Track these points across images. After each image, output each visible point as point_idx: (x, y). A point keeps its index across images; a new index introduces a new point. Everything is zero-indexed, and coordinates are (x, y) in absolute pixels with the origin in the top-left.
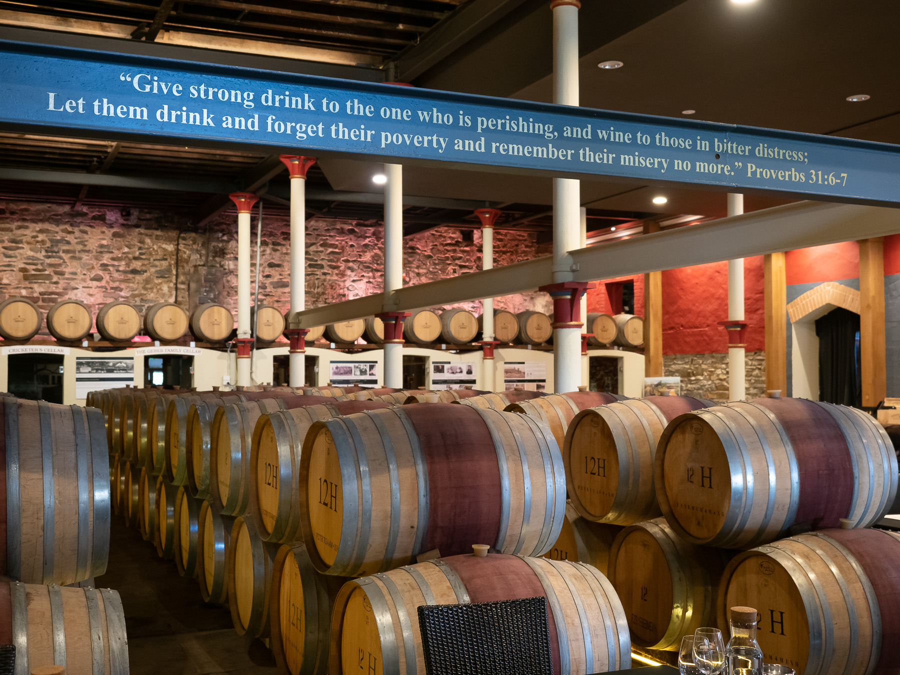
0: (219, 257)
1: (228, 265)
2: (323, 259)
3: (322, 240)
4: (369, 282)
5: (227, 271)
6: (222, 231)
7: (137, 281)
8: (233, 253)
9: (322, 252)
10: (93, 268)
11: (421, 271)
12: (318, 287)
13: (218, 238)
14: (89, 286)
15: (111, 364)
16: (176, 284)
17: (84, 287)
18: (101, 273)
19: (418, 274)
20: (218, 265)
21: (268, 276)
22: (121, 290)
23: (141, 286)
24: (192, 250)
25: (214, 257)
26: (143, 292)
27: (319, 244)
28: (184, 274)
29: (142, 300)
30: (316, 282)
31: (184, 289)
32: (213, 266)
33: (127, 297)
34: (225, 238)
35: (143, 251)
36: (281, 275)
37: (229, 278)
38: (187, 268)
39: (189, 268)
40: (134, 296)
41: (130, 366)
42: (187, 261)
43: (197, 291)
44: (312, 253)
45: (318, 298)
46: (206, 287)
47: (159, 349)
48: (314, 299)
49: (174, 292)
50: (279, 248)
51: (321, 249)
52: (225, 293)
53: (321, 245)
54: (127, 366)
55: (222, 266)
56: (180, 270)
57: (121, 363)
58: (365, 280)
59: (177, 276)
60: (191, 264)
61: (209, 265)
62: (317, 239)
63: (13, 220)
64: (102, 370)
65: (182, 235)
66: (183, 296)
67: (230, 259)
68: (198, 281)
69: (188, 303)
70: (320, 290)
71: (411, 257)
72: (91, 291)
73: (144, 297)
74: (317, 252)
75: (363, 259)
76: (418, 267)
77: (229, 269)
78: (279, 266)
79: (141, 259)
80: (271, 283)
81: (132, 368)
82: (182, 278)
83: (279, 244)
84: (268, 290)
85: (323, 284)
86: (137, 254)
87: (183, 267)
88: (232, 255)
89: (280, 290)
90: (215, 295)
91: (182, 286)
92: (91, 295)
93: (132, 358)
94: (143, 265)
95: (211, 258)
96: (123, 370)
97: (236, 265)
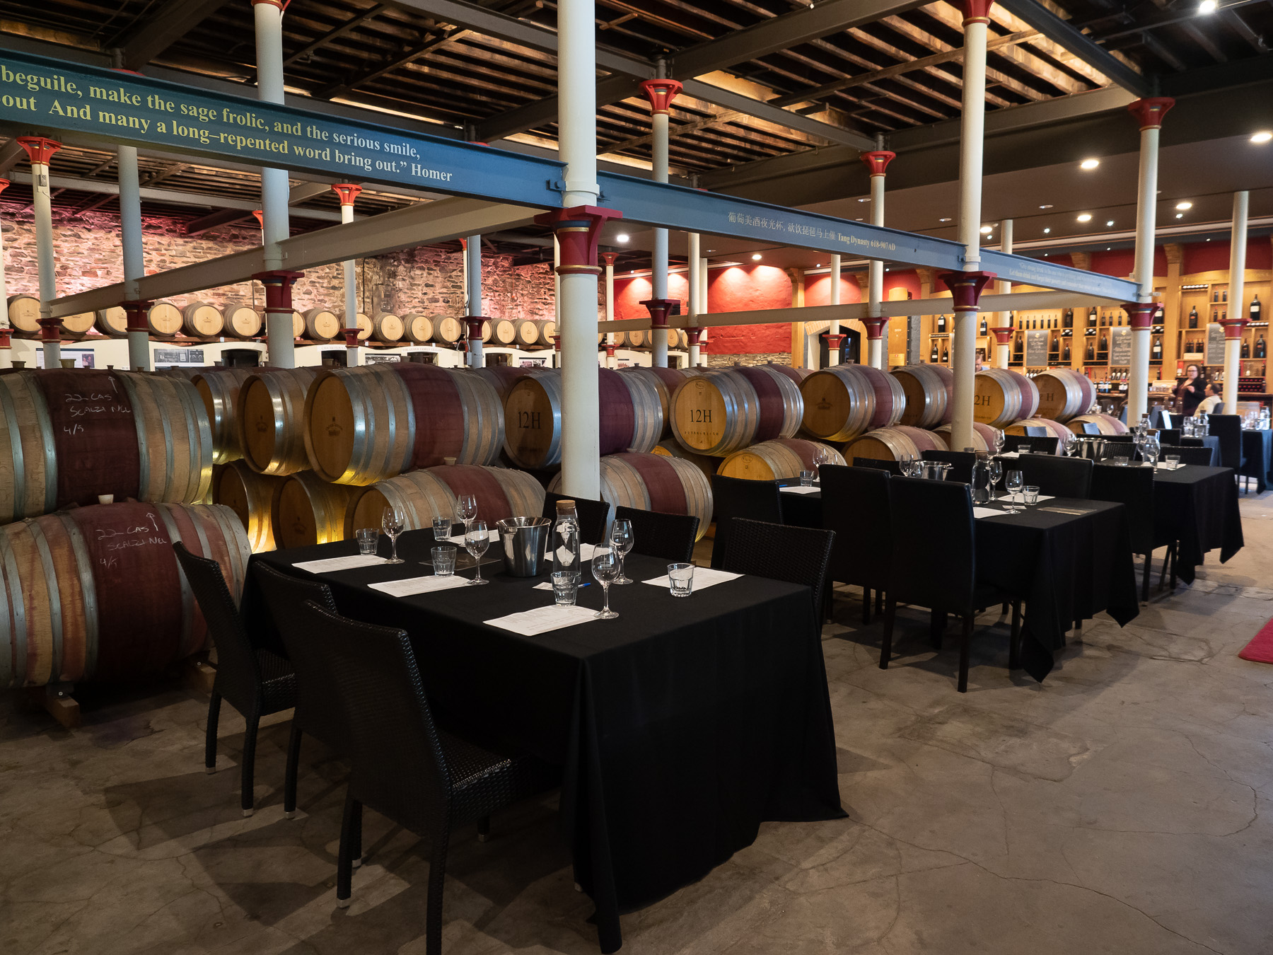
0: (392, 278)
1: (398, 285)
4: (491, 300)
5: (397, 289)
6: (393, 258)
7: (336, 295)
8: (401, 275)
10: (305, 284)
11: (525, 292)
12: (459, 303)
13: (391, 263)
14: (303, 298)
16: (363, 298)
17: (299, 299)
18: (310, 288)
19: (522, 294)
20: (392, 284)
21: (425, 294)
22: (325, 302)
23: (339, 299)
24: (373, 272)
25: (388, 278)
26: (340, 304)
27: (458, 270)
28: (369, 291)
29: (339, 310)
30: (457, 299)
31: (368, 302)
32: (388, 285)
33: (329, 308)
34: (396, 263)
35: (340, 272)
36: (433, 293)
37: (399, 295)
38: (370, 286)
40: (334, 307)
42: (370, 281)
43: (379, 304)
44: (454, 277)
45: (459, 311)
46: (384, 301)
47: (413, 348)
48: (456, 312)
49: (362, 305)
50: (432, 272)
52: (396, 306)
55: (394, 285)
56: (366, 287)
57: (393, 357)
58: (489, 298)
59: (364, 292)
60: (373, 283)
61: (386, 284)
62: (456, 266)
65: (366, 260)
66: (369, 307)
67: (399, 280)
68: (379, 296)
69: (372, 313)
70: (460, 305)
71: (518, 281)
72: (304, 302)
73: (339, 307)
74: (457, 276)
75: (487, 282)
76: (522, 290)
77: (399, 288)
78: (432, 286)
79: (338, 278)
80: (428, 299)
82: (367, 294)
83: (432, 270)
84: (425, 304)
85: (462, 301)
86: (335, 274)
87: (368, 285)
88: (401, 277)
89: (434, 304)
90: (391, 307)
91: (368, 300)
92: (304, 305)
93: (400, 355)
94: (340, 283)
95: (386, 279)
97: (404, 285)
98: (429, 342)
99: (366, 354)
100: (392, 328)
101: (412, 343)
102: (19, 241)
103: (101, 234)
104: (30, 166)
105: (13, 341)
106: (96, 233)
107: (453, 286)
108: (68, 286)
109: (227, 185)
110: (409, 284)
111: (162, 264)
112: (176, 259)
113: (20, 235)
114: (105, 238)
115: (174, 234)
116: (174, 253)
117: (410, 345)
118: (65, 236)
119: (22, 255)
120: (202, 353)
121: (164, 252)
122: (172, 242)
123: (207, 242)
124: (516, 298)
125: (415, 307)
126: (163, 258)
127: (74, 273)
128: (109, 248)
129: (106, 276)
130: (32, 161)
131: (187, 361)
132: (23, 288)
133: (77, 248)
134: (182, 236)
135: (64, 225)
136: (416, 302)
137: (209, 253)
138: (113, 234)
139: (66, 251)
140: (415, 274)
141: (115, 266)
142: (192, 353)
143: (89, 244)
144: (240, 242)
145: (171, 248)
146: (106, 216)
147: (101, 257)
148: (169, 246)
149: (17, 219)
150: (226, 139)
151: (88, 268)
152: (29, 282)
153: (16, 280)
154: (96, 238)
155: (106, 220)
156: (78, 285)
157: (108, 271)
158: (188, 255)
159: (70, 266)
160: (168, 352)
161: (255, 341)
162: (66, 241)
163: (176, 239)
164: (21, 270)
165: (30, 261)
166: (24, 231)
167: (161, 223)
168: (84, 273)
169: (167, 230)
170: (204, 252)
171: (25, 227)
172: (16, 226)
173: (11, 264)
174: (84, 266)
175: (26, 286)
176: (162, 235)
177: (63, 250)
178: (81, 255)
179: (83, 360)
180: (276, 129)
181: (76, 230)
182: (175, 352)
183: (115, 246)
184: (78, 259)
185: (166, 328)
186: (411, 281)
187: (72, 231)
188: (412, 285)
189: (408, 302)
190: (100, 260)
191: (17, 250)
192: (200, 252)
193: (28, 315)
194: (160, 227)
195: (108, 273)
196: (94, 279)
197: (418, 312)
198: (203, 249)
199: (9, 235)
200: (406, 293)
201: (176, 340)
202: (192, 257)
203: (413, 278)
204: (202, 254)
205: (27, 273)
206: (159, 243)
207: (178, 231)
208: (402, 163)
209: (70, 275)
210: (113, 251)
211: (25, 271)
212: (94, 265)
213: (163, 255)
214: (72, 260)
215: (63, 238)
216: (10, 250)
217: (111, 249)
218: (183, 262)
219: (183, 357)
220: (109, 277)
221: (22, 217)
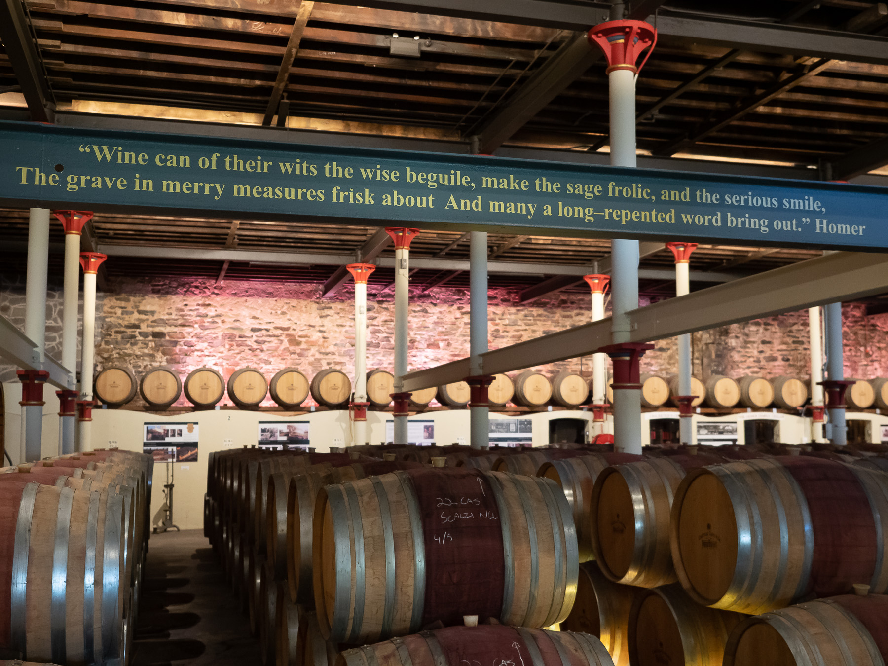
0: (724, 336)
1: (731, 343)
2: (803, 337)
3: (802, 320)
5: (730, 348)
7: (663, 358)
8: (734, 333)
9: (802, 330)
11: (882, 345)
12: (801, 360)
15: (721, 427)
16: (692, 359)
19: (879, 348)
20: (723, 343)
21: (761, 352)
22: (652, 365)
23: (666, 361)
25: (720, 336)
26: (668, 366)
27: (799, 324)
28: (698, 351)
29: (667, 373)
30: (799, 356)
31: (698, 364)
32: (719, 344)
33: (656, 371)
36: (771, 350)
37: (732, 354)
38: (700, 346)
39: (701, 345)
40: (661, 370)
41: (734, 428)
42: (700, 340)
43: (709, 365)
44: (794, 331)
45: (800, 370)
46: (715, 361)
47: (751, 415)
48: (798, 371)
49: (691, 366)
50: (769, 327)
51: (801, 327)
52: (729, 367)
53: (802, 324)
54: (733, 430)
55: (726, 344)
56: (696, 348)
57: (728, 426)
59: (693, 352)
60: (703, 342)
61: (717, 342)
62: (798, 319)
63: (573, 309)
64: (715, 432)
66: (698, 369)
67: (732, 338)
68: (710, 356)
69: (701, 376)
70: (802, 363)
71: (873, 333)
73: (668, 371)
74: (798, 330)
76: (879, 342)
77: (731, 346)
78: (769, 343)
80: (765, 358)
81: (736, 431)
82: (696, 354)
83: (768, 324)
84: (762, 363)
85: (804, 358)
87: (697, 345)
88: (733, 335)
89: (772, 363)
90: (723, 369)
91: (696, 361)
93: (735, 423)
94: (668, 344)
95: (718, 337)
96: (730, 432)
97: (736, 343)
98: (769, 408)
99: (698, 422)
100: (727, 392)
101: (749, 410)
102: (378, 319)
103: (445, 308)
104: (394, 251)
105: (369, 414)
106: (440, 308)
107: (794, 342)
108: (414, 359)
109: (560, 253)
110: (743, 341)
111: (495, 333)
112: (508, 328)
113: (379, 313)
114: (448, 311)
115: (508, 303)
116: (507, 322)
117: (746, 411)
118: (415, 311)
119: (379, 332)
120: (530, 423)
121: (498, 321)
122: (506, 312)
123: (537, 309)
124: (871, 353)
125: (749, 367)
126: (497, 327)
127: (420, 346)
128: (451, 320)
129: (447, 348)
130: (396, 247)
131: (516, 431)
132: (378, 361)
133: (424, 322)
134: (515, 304)
135: (415, 302)
136: (751, 362)
137: (539, 320)
138: (455, 307)
139: (415, 326)
140: (750, 331)
141: (456, 338)
142: (522, 423)
143: (434, 318)
144: (569, 307)
145: (504, 317)
146: (450, 291)
147: (444, 330)
148: (503, 315)
149: (377, 299)
150: (611, 214)
151: (432, 340)
152: (383, 356)
153: (373, 355)
154: (440, 312)
155: (449, 294)
156: (423, 357)
157: (449, 343)
158: (520, 322)
159: (418, 340)
160: (499, 422)
161: (581, 409)
162: (415, 316)
163: (509, 308)
164: (377, 346)
165: (385, 337)
166: (382, 310)
167: (497, 293)
168: (429, 346)
169: (502, 300)
170: (534, 320)
171: (384, 306)
172: (376, 305)
173: (370, 340)
174: (429, 339)
175: (381, 360)
176: (497, 305)
177: (412, 325)
178: (426, 329)
179: (424, 431)
180: (663, 198)
181: (424, 306)
182: (505, 422)
183: (456, 319)
184: (424, 332)
185: (498, 398)
186: (745, 338)
187: (421, 306)
188: (746, 342)
189: (742, 362)
190: (442, 332)
191: (376, 328)
192: (530, 320)
193: (382, 389)
194: (495, 298)
195: (449, 345)
196: (437, 350)
197: (753, 373)
198: (533, 316)
199: (371, 314)
200: (739, 352)
201: (506, 410)
202: (523, 325)
203: (747, 335)
204: (532, 321)
205: (382, 348)
206: (494, 313)
207: (511, 300)
208: (804, 219)
209: (417, 348)
210: (454, 324)
211: (381, 346)
212: (437, 338)
213: (497, 325)
214: (419, 334)
215: (413, 314)
216: (371, 328)
217: (452, 322)
218: (515, 331)
219: (512, 427)
220: (449, 348)
221: (382, 297)
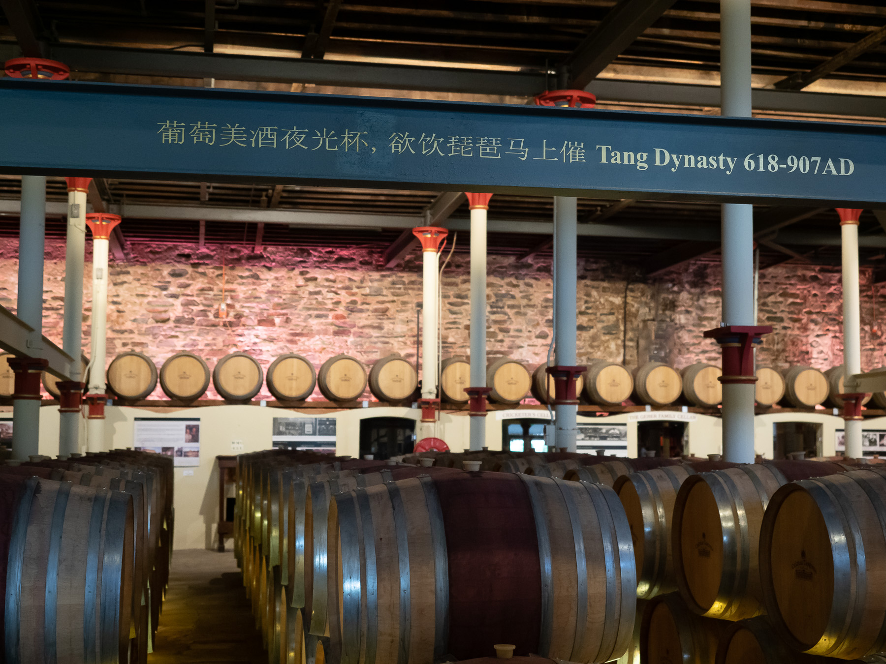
0: (669, 310)
1: (680, 319)
2: (782, 311)
3: (781, 289)
5: (678, 326)
6: (672, 281)
7: (583, 338)
8: (683, 306)
9: (781, 302)
10: (538, 324)
12: (778, 343)
13: (668, 289)
15: (604, 431)
16: (624, 341)
18: (546, 330)
20: (668, 320)
23: (588, 343)
24: (640, 303)
25: (664, 310)
26: (590, 350)
27: (778, 294)
28: (633, 330)
29: (589, 359)
30: (776, 337)
31: (632, 347)
32: (663, 321)
34: (676, 289)
35: (590, 305)
37: (680, 334)
38: (635, 323)
39: (637, 323)
40: (580, 355)
41: (623, 432)
42: (635, 315)
43: (647, 349)
44: (770, 304)
45: (778, 356)
46: (656, 344)
47: (649, 415)
48: (774, 358)
49: (622, 351)
51: (780, 299)
52: (676, 351)
53: (781, 295)
54: (620, 433)
55: (672, 321)
56: (629, 325)
57: (614, 429)
59: (625, 332)
60: (640, 319)
61: (659, 319)
62: (775, 287)
64: (595, 437)
65: (630, 286)
66: (632, 354)
67: (681, 313)
68: (648, 337)
69: (636, 363)
70: (780, 347)
73: (591, 357)
74: (776, 303)
75: (827, 310)
77: (680, 324)
79: (588, 313)
81: (625, 435)
82: (630, 334)
85: (783, 340)
86: (583, 308)
87: (631, 322)
88: (683, 308)
90: (666, 353)
91: (631, 344)
93: (625, 425)
94: (590, 320)
95: (661, 312)
96: (617, 437)
97: (687, 319)
102: (191, 287)
103: (282, 273)
106: (277, 272)
107: (769, 319)
108: (241, 339)
110: (696, 317)
111: (351, 306)
112: (369, 299)
113: (193, 279)
114: (287, 276)
115: (369, 267)
116: (367, 291)
117: (644, 410)
118: (242, 277)
119: (193, 303)
121: (355, 290)
122: (367, 277)
123: (410, 274)
125: (704, 352)
126: (353, 298)
127: (249, 322)
128: (291, 289)
129: (284, 324)
131: (314, 434)
132: (191, 342)
133: (254, 292)
134: (379, 268)
135: (242, 265)
136: (706, 345)
138: (297, 271)
139: (241, 296)
140: (706, 303)
141: (297, 312)
142: (322, 422)
143: (268, 286)
145: (364, 285)
146: (290, 250)
147: (281, 301)
148: (362, 282)
149: (192, 261)
151: (265, 315)
152: (199, 335)
153: (185, 333)
154: (277, 278)
155: (289, 255)
156: (252, 337)
157: (288, 318)
158: (385, 292)
159: (245, 314)
160: (291, 421)
161: (410, 406)
162: (243, 284)
163: (370, 273)
164: (191, 321)
165: (202, 311)
166: (198, 275)
167: (354, 254)
168: (261, 322)
169: (361, 262)
171: (201, 270)
172: (190, 269)
173: (181, 315)
174: (261, 313)
175: (194, 340)
176: (354, 269)
177: (238, 295)
178: (257, 300)
179: (186, 432)
181: (255, 270)
182: (298, 421)
183: (298, 287)
184: (254, 305)
185: (291, 389)
186: (699, 312)
187: (250, 270)
188: (701, 319)
189: (694, 344)
190: (279, 305)
191: (189, 298)
194: (352, 260)
195: (288, 321)
196: (271, 328)
197: (710, 359)
199: (182, 280)
200: (690, 331)
202: (389, 294)
203: (702, 309)
205: (197, 325)
206: (350, 280)
207: (374, 262)
209: (244, 325)
210: (294, 293)
211: (196, 323)
212: (272, 311)
213: (354, 294)
214: (248, 307)
215: (240, 280)
216: (182, 299)
217: (293, 291)
218: (378, 302)
219: (309, 428)
220: (287, 325)
221: (198, 259)
